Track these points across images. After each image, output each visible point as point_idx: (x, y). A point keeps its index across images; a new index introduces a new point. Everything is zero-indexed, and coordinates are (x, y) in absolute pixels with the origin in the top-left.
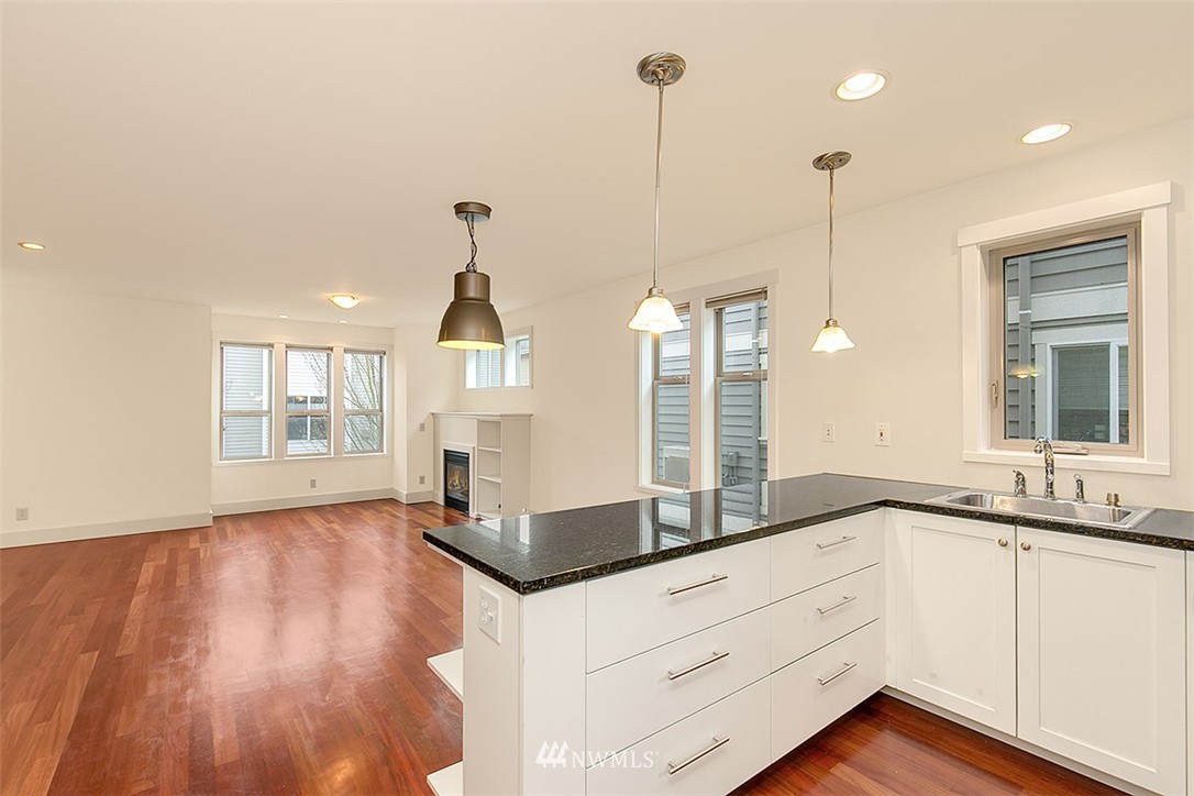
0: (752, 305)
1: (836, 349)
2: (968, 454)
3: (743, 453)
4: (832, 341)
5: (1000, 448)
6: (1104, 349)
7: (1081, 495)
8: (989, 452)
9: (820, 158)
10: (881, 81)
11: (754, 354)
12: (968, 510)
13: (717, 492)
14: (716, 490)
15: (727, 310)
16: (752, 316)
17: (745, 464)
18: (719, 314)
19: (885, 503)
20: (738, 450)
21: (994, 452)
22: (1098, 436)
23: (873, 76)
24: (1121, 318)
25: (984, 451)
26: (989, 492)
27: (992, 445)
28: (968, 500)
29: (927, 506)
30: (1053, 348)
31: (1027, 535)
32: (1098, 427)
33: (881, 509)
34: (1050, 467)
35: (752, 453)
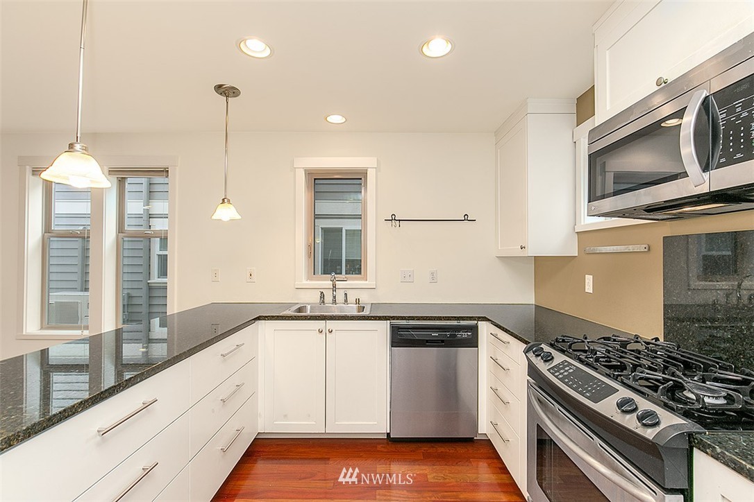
0: (144, 180)
1: (229, 219)
2: (298, 284)
3: (134, 293)
4: (226, 213)
5: (311, 280)
6: (340, 230)
7: (346, 301)
8: (307, 282)
9: (220, 86)
10: (267, 52)
11: (145, 217)
12: (300, 315)
13: (118, 332)
14: (116, 330)
15: (129, 180)
16: (144, 188)
17: (135, 301)
18: (122, 181)
19: (259, 318)
20: (129, 291)
21: (309, 282)
22: (338, 271)
23: (263, 46)
24: (358, 217)
25: (305, 282)
26: (309, 304)
27: (309, 278)
28: (300, 310)
29: (283, 317)
30: (322, 229)
31: (331, 324)
32: (338, 267)
33: (257, 322)
34: (334, 288)
35: (143, 293)
